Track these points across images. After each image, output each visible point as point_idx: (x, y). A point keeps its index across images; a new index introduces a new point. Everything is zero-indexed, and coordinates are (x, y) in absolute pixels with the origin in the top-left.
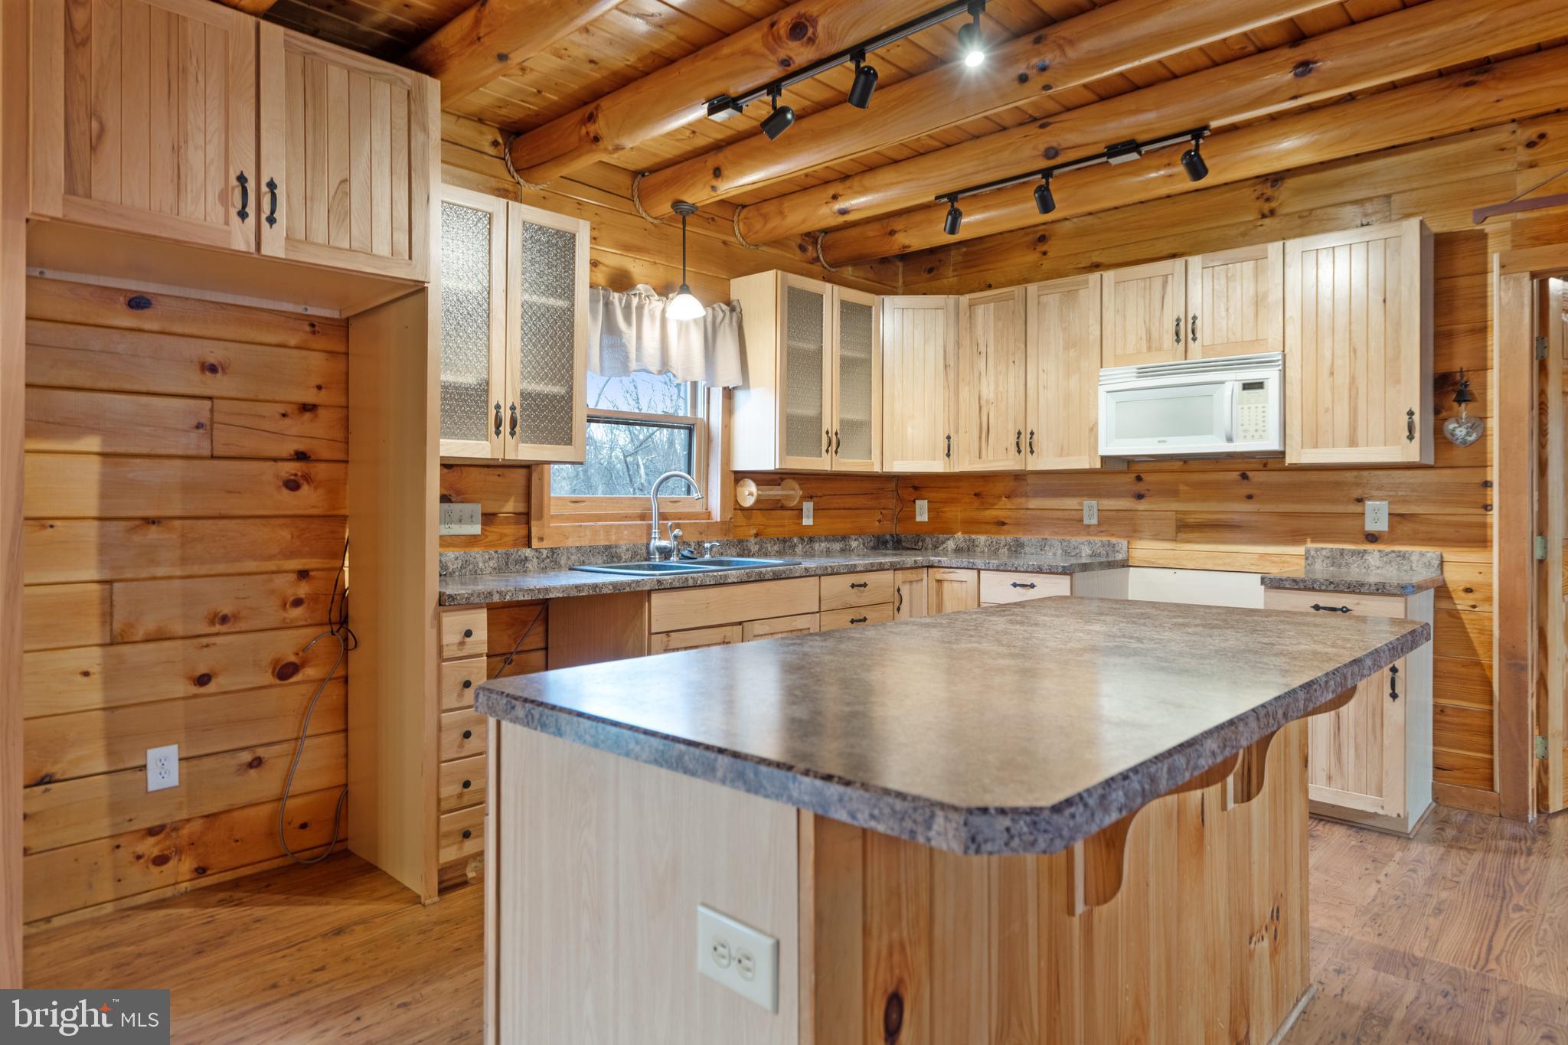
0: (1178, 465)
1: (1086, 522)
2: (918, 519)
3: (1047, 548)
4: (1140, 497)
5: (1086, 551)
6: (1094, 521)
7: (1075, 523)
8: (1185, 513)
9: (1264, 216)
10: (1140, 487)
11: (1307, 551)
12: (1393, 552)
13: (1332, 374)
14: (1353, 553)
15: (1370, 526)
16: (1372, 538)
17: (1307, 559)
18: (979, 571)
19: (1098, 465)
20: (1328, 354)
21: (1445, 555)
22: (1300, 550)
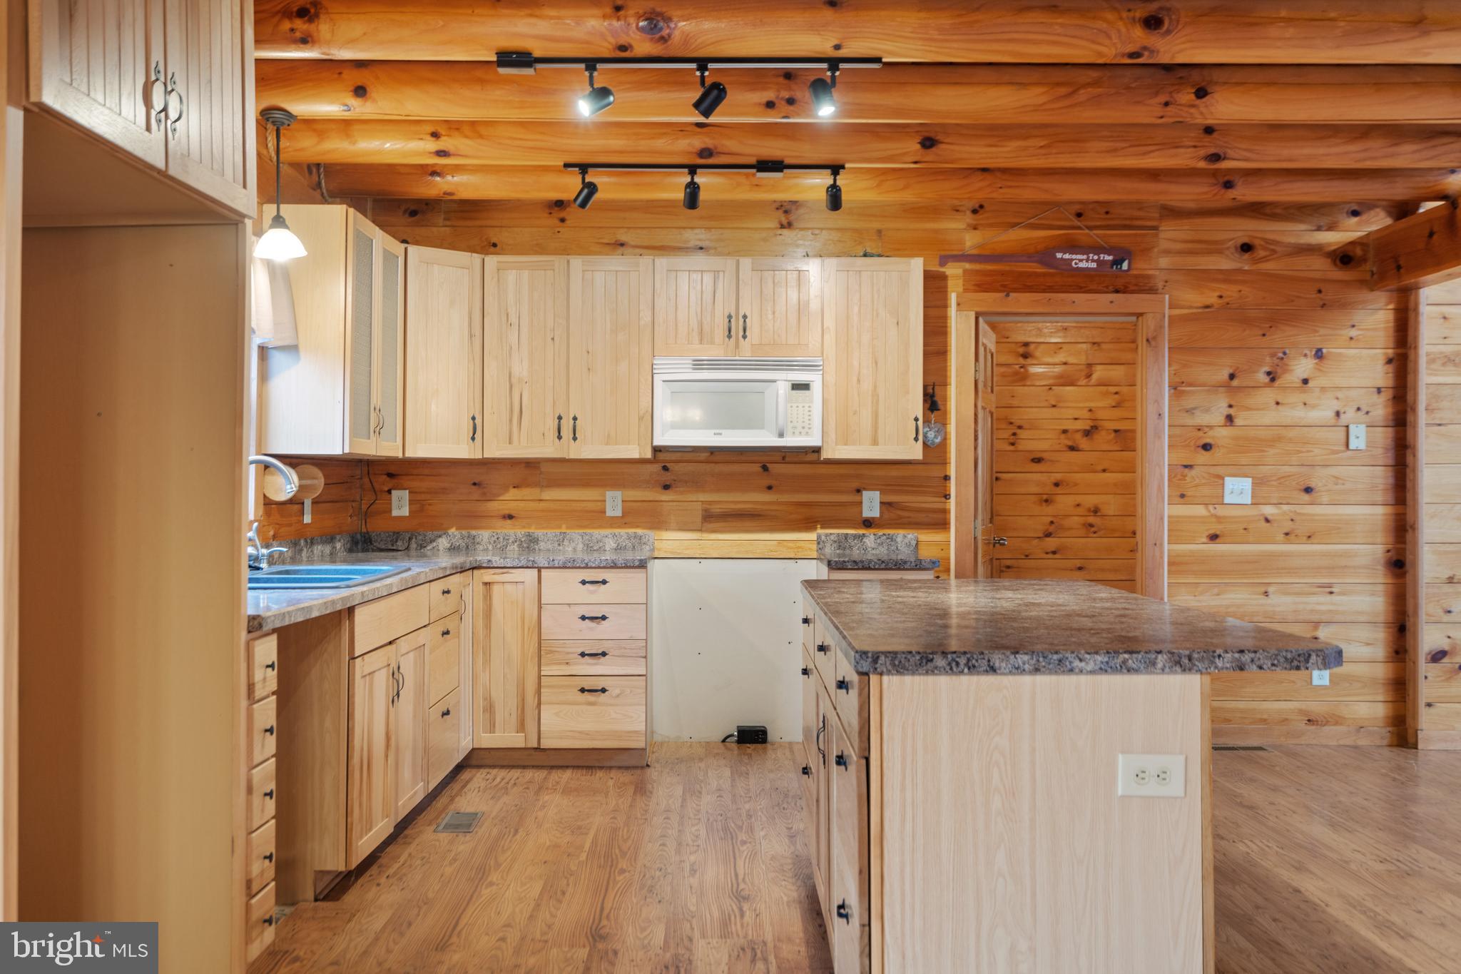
0: (704, 456)
1: (609, 513)
2: (395, 513)
3: (566, 543)
4: (666, 487)
5: (610, 544)
6: (619, 513)
7: (597, 517)
8: (710, 503)
9: (782, 227)
10: (667, 478)
11: (819, 537)
12: (884, 534)
13: (859, 381)
14: (855, 537)
15: (867, 514)
16: (868, 523)
17: (819, 543)
18: (539, 569)
19: (649, 455)
20: (856, 363)
21: (919, 536)
22: (812, 536)
